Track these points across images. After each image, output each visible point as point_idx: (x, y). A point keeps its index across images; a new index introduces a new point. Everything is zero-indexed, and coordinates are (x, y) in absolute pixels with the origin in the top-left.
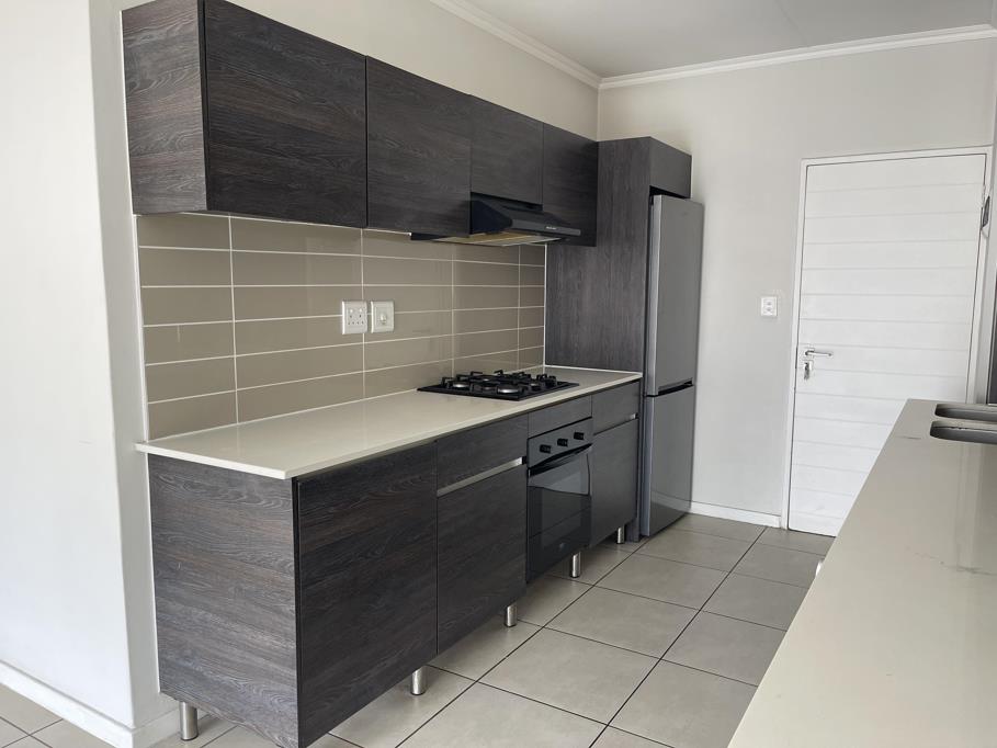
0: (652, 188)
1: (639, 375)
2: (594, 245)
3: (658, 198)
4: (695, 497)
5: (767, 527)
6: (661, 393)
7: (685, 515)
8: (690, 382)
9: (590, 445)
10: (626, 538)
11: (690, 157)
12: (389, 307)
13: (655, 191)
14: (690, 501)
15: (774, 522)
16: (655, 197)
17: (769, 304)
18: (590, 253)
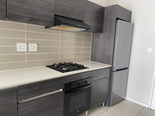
0: (117, 18)
1: (111, 66)
2: (102, 33)
3: (119, 21)
4: (127, 95)
5: (145, 107)
6: (117, 71)
7: (124, 99)
8: (127, 68)
9: (91, 84)
10: (105, 105)
11: (131, 12)
12: (36, 45)
13: (117, 19)
14: (126, 96)
15: (147, 106)
16: (118, 20)
17: (150, 50)
18: (101, 35)
